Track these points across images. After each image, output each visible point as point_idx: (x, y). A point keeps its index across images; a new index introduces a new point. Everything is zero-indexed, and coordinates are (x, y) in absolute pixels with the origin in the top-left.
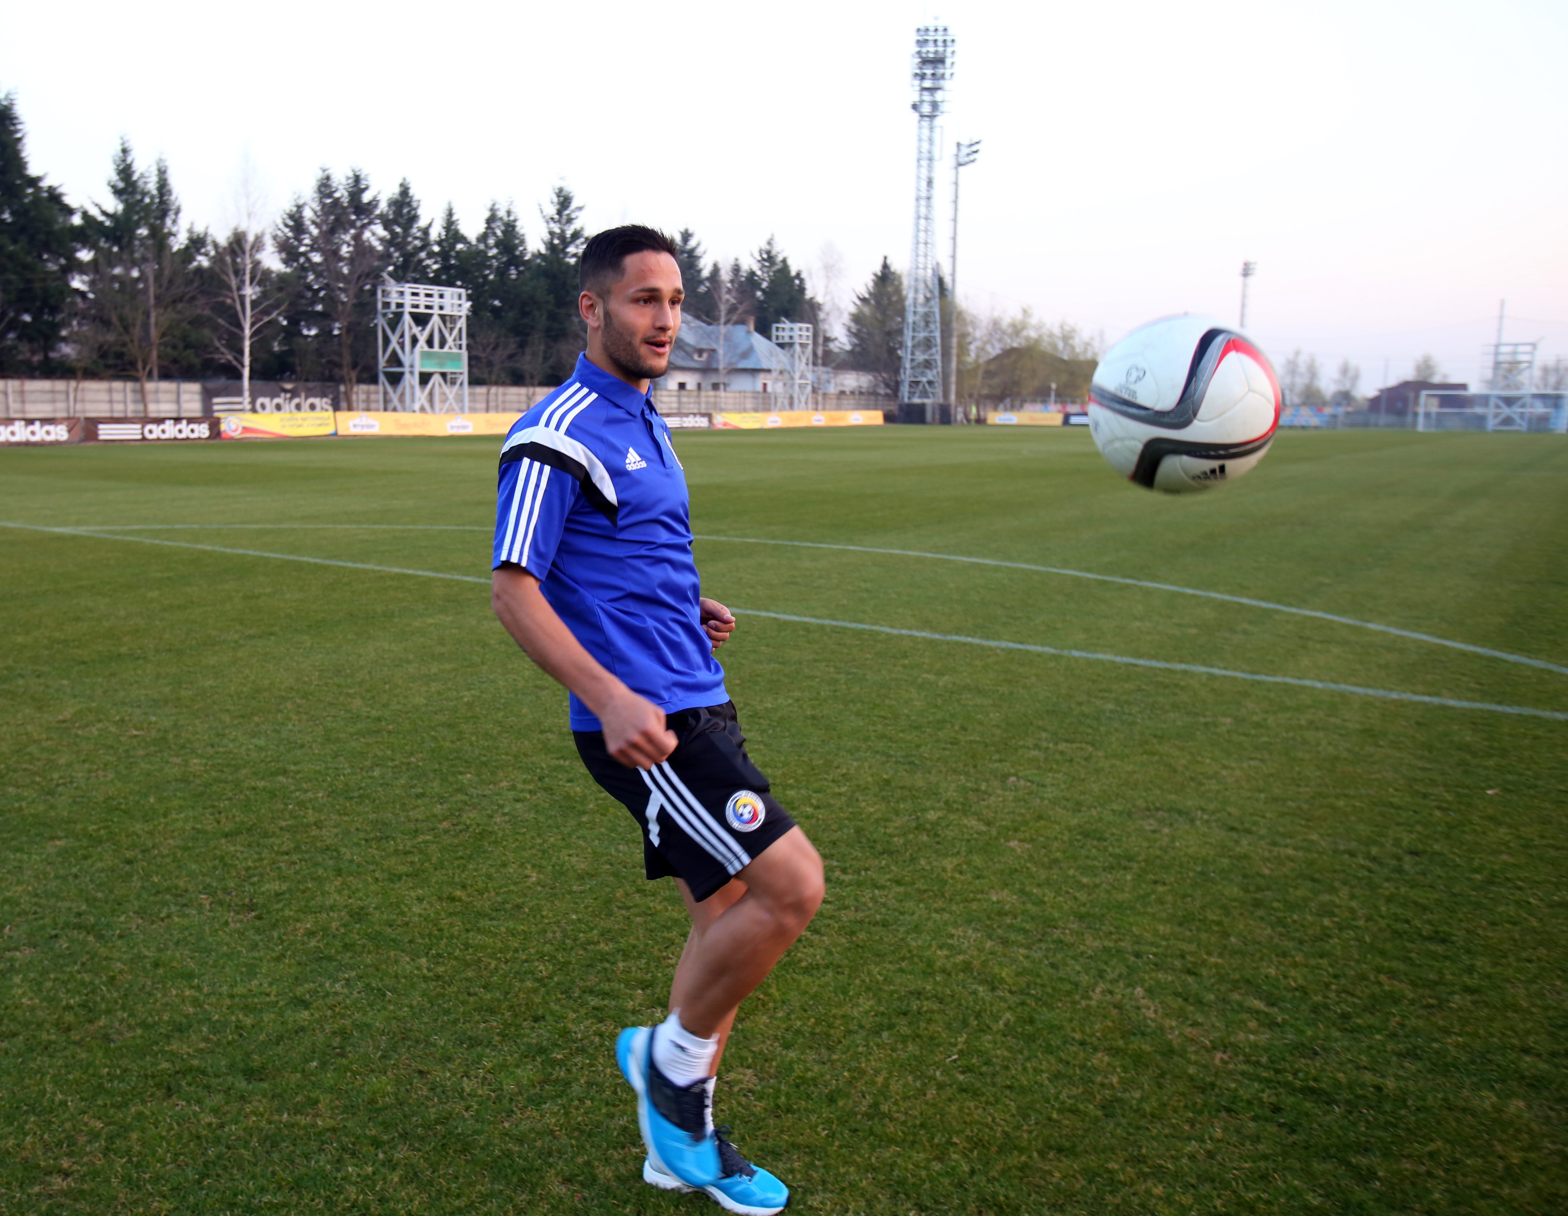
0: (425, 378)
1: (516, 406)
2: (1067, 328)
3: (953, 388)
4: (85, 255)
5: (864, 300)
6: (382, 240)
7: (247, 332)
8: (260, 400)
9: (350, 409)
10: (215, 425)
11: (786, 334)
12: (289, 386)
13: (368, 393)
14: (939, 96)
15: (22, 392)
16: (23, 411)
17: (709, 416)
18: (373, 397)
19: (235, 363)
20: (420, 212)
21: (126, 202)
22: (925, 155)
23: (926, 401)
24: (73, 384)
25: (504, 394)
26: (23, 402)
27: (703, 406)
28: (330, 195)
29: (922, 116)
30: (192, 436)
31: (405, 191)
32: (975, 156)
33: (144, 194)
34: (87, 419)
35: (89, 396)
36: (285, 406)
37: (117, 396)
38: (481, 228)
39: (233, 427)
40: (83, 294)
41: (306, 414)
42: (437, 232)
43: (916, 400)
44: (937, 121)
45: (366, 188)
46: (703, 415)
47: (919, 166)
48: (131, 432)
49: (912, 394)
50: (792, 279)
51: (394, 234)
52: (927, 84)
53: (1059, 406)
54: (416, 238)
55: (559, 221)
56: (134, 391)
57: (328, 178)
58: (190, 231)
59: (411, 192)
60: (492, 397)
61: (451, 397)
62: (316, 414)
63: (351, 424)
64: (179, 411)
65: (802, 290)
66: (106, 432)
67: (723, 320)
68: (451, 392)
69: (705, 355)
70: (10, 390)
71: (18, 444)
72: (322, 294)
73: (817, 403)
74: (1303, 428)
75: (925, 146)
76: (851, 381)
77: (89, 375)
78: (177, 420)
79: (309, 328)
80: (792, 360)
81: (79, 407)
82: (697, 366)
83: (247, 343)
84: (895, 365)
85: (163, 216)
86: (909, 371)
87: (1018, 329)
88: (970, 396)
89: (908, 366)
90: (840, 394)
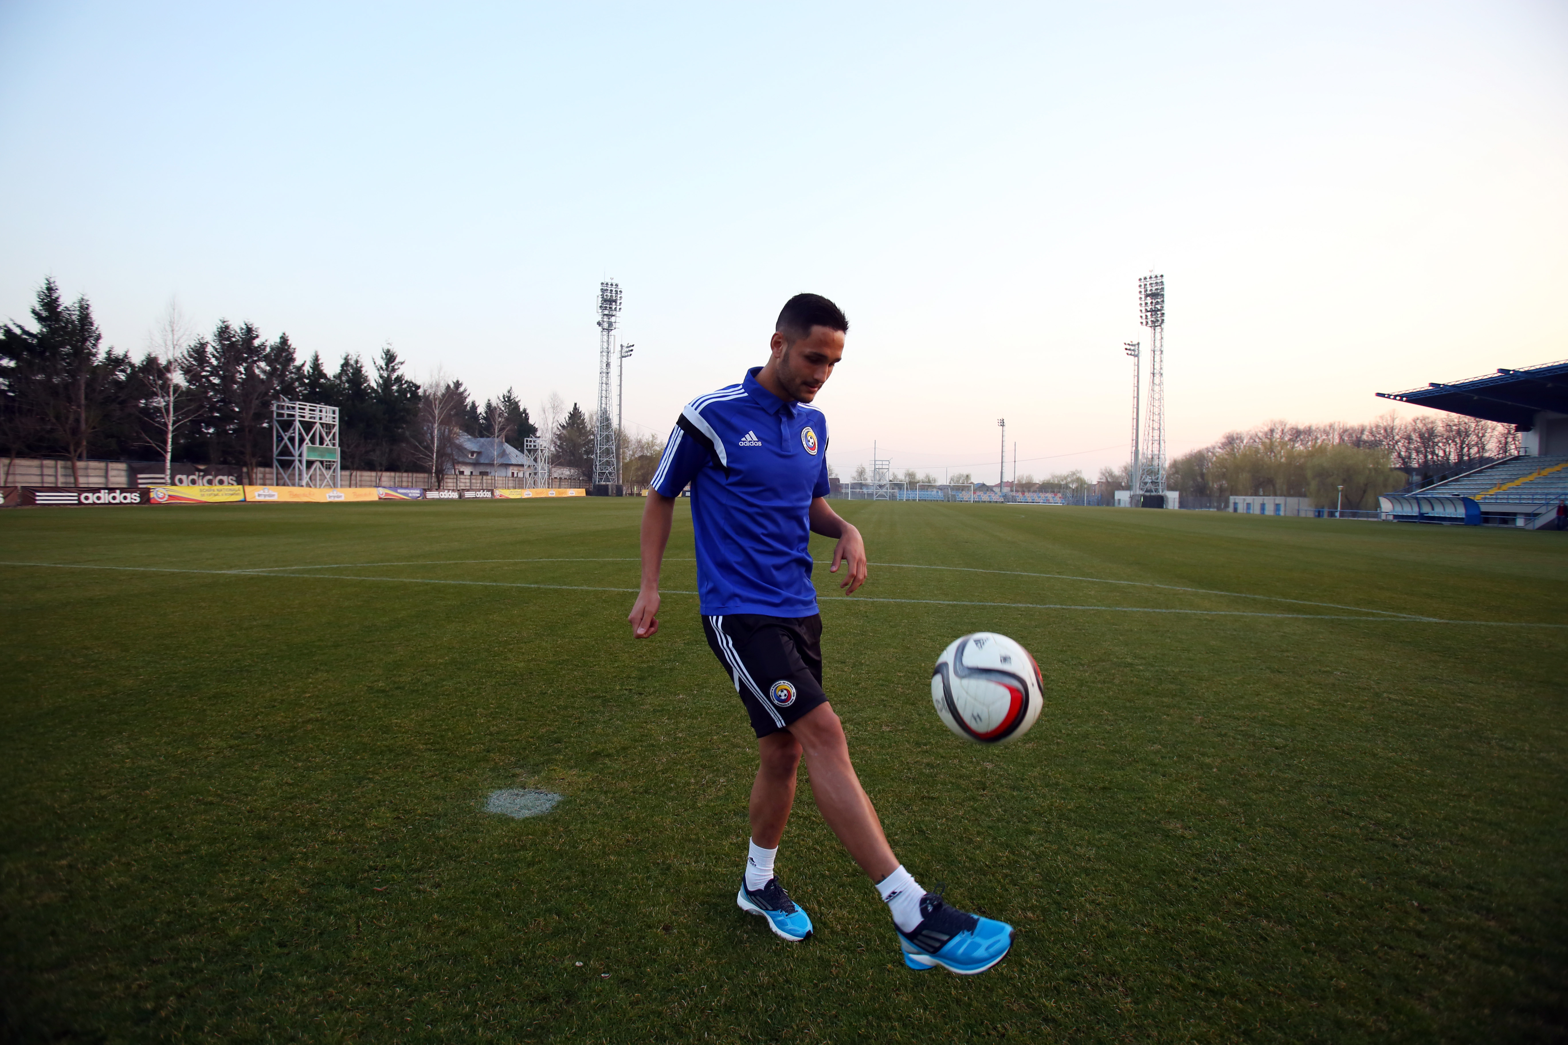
0: (310, 464)
1: (369, 483)
3: (621, 476)
4: (9, 363)
5: (563, 427)
6: (264, 372)
7: (170, 428)
8: (178, 477)
9: (251, 483)
10: (145, 494)
11: (532, 444)
12: (202, 467)
13: (264, 474)
14: (613, 319)
17: (492, 492)
18: (268, 476)
19: (157, 449)
20: (295, 356)
21: (49, 326)
22: (606, 350)
23: (608, 483)
25: (361, 476)
27: (484, 485)
28: (229, 339)
29: (604, 329)
30: (123, 502)
31: (284, 340)
32: (631, 353)
33: (69, 322)
34: (24, 488)
35: (19, 470)
36: (200, 481)
37: (49, 471)
38: (337, 370)
39: (161, 495)
41: (217, 487)
42: (307, 369)
43: (603, 483)
44: (612, 333)
45: (257, 337)
46: (488, 490)
47: (602, 356)
49: (601, 479)
51: (274, 369)
52: (606, 312)
54: (292, 373)
55: (387, 369)
56: (64, 467)
57: (227, 327)
58: (109, 353)
59: (289, 343)
60: (353, 478)
61: (328, 477)
62: (225, 487)
63: (256, 494)
64: (107, 483)
65: (527, 418)
66: (42, 498)
67: (497, 434)
68: (328, 474)
69: (476, 456)
72: (219, 405)
73: (549, 484)
75: (605, 345)
76: (566, 472)
77: (21, 455)
78: (111, 490)
79: (207, 427)
80: (535, 460)
81: (10, 478)
82: (471, 461)
83: (170, 436)
84: (590, 463)
85: (85, 340)
86: (598, 467)
87: (650, 445)
88: (628, 481)
89: (598, 464)
90: (560, 479)
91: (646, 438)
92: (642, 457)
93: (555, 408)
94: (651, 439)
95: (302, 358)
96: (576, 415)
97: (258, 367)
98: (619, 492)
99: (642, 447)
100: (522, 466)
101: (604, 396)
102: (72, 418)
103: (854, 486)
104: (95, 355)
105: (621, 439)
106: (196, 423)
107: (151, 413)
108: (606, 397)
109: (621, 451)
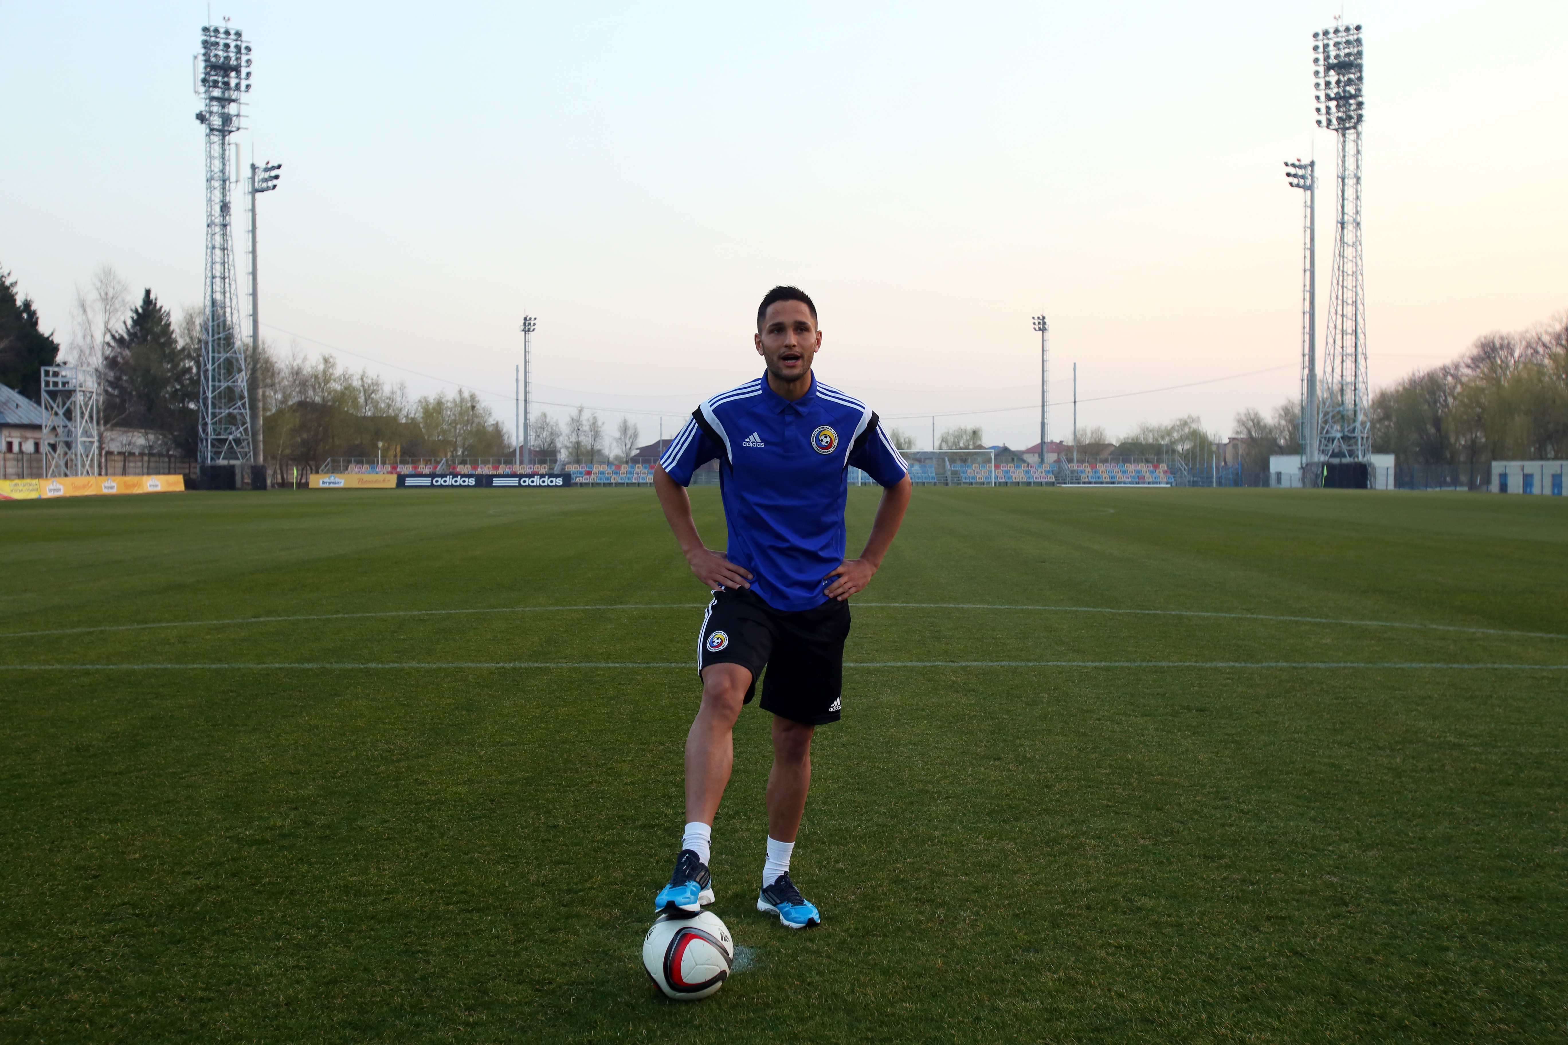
2: (368, 381)
3: (261, 447)
5: (120, 341)
11: (53, 379)
14: (232, 109)
22: (218, 175)
23: (232, 462)
29: (212, 130)
32: (275, 182)
43: (222, 462)
44: (232, 138)
47: (210, 188)
49: (217, 454)
50: (17, 313)
52: (217, 93)
53: (388, 467)
73: (100, 466)
75: (217, 165)
76: (139, 440)
84: (191, 421)
86: (210, 428)
87: (322, 379)
88: (274, 458)
89: (209, 420)
90: (126, 456)
91: (312, 363)
93: (108, 301)
94: (321, 367)
96: (149, 315)
99: (304, 384)
100: (39, 427)
101: (218, 275)
105: (257, 367)
108: (224, 278)
109: (260, 392)
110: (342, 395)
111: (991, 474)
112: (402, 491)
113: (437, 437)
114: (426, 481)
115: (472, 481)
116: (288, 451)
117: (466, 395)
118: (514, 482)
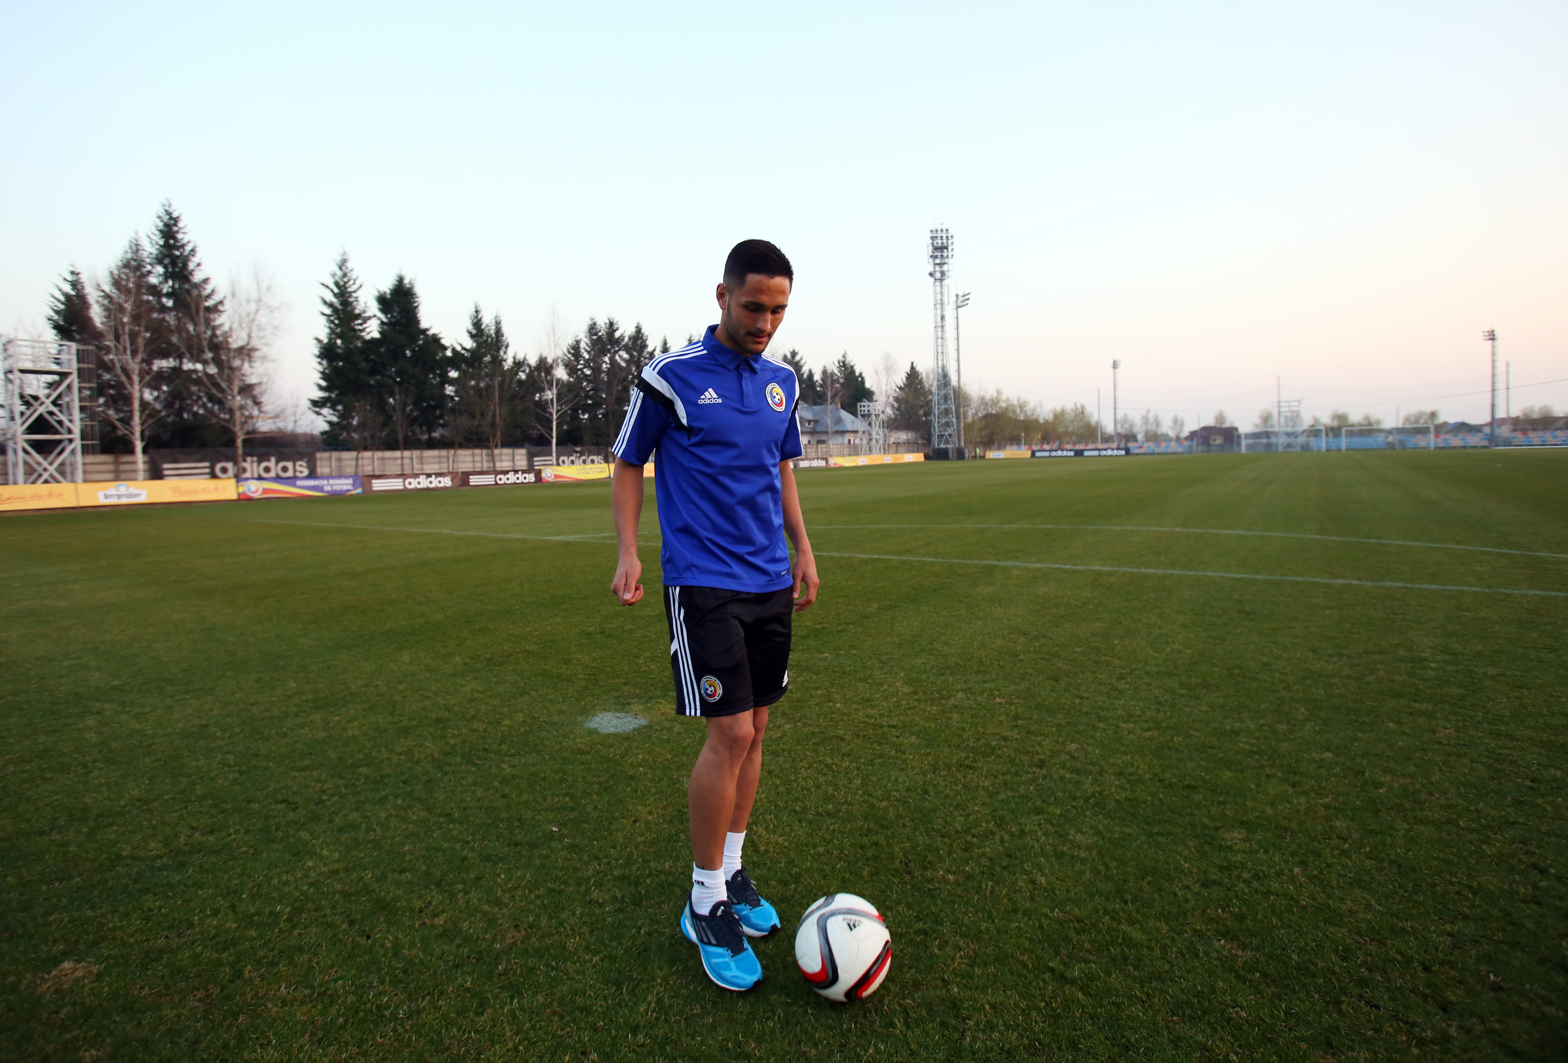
2: (1021, 401)
3: (962, 438)
4: (454, 374)
5: (900, 388)
6: (625, 360)
7: (555, 417)
8: (562, 458)
10: (538, 474)
12: (578, 449)
14: (945, 268)
15: (421, 458)
16: (422, 470)
17: (826, 460)
19: (547, 435)
20: (648, 342)
21: (477, 341)
22: (940, 302)
23: (948, 446)
24: (452, 452)
26: (422, 464)
27: (821, 454)
28: (596, 334)
29: (935, 280)
30: (525, 481)
31: (639, 330)
32: (968, 301)
33: (489, 336)
34: (463, 473)
35: (460, 459)
36: (577, 462)
37: (478, 459)
39: (549, 475)
40: (452, 398)
41: (589, 466)
43: (942, 446)
44: (945, 282)
45: (618, 329)
46: (822, 459)
47: (936, 308)
48: (489, 480)
49: (940, 442)
50: (857, 377)
51: (632, 357)
52: (938, 261)
53: (1027, 447)
56: (487, 455)
57: (595, 324)
58: (514, 358)
59: (643, 331)
62: (595, 465)
64: (514, 466)
65: (863, 382)
67: (829, 401)
69: (812, 423)
70: (414, 457)
71: (422, 489)
72: (591, 393)
73: (885, 450)
74: (1173, 453)
75: (939, 296)
76: (903, 436)
77: (461, 446)
78: (516, 472)
79: (584, 415)
80: (870, 424)
81: (455, 466)
82: (809, 430)
83: (555, 423)
84: (928, 425)
85: (499, 349)
86: (936, 429)
87: (995, 402)
88: (971, 443)
89: (936, 425)
90: (897, 444)
91: (990, 393)
92: (987, 416)
94: (995, 395)
95: (653, 343)
96: (913, 375)
97: (620, 357)
98: (960, 455)
99: (986, 405)
100: (857, 432)
101: (940, 352)
102: (490, 414)
103: (1255, 436)
104: (505, 361)
105: (959, 397)
106: (575, 410)
107: (543, 405)
108: (942, 353)
109: (962, 410)
110: (1006, 409)
111: (1431, 441)
112: (1034, 460)
113: (1061, 429)
114: (1047, 454)
115: (1072, 453)
116: (978, 440)
117: (1079, 406)
118: (1096, 453)
